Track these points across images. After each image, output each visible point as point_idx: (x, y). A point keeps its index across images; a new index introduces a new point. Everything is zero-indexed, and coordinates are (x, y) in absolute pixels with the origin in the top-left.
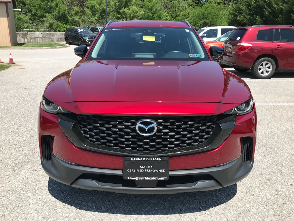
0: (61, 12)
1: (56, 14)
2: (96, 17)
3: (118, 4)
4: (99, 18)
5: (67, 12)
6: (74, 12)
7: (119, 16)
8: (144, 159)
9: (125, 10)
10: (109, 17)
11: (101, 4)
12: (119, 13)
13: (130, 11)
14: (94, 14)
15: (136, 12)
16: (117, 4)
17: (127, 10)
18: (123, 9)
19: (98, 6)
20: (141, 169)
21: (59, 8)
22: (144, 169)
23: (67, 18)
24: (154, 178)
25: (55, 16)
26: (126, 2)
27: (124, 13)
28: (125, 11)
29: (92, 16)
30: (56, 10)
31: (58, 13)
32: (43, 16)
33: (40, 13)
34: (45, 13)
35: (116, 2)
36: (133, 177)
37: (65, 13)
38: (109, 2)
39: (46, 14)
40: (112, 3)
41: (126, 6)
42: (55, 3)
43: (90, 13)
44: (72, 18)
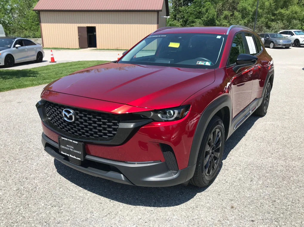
0: (210, 17)
1: (205, 19)
2: (246, 20)
3: (274, 5)
4: (249, 21)
5: (215, 17)
6: (222, 17)
7: (273, 18)
8: (68, 140)
9: (283, 11)
10: (261, 20)
11: (253, 5)
12: (274, 15)
13: (287, 12)
14: (243, 17)
15: (296, 13)
16: (272, 4)
17: (285, 10)
18: (280, 10)
19: (250, 9)
20: (68, 147)
21: (209, 13)
22: (69, 148)
23: (215, 22)
24: (74, 157)
25: (203, 21)
26: (285, 2)
27: (281, 14)
28: (281, 12)
29: (242, 20)
30: (205, 15)
31: (207, 18)
32: (193, 22)
33: (191, 19)
34: (196, 18)
35: (272, 2)
36: (64, 152)
37: (213, 17)
38: (264, 3)
39: (196, 20)
40: (267, 4)
41: (284, 6)
42: (205, 9)
43: (240, 16)
44: (220, 22)
